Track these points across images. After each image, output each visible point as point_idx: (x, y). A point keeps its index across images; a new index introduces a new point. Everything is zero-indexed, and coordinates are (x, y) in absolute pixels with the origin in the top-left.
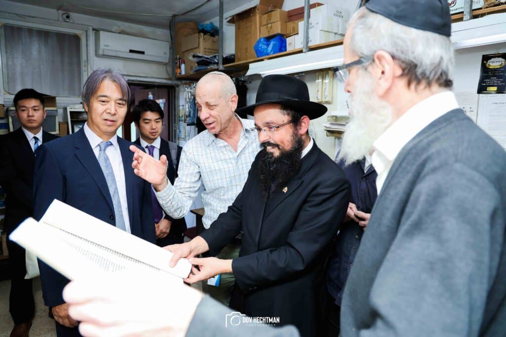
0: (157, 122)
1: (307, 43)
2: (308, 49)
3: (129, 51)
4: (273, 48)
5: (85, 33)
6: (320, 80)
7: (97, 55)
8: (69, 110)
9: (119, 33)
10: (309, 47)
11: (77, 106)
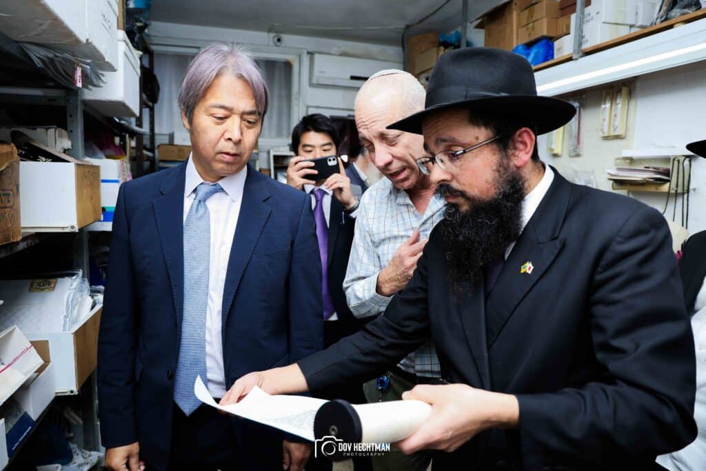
0: (325, 150)
1: (580, 45)
2: (581, 54)
3: (349, 77)
4: (534, 57)
5: (298, 58)
6: (608, 105)
7: (311, 85)
8: (272, 154)
9: (340, 55)
10: (582, 51)
11: (282, 149)
